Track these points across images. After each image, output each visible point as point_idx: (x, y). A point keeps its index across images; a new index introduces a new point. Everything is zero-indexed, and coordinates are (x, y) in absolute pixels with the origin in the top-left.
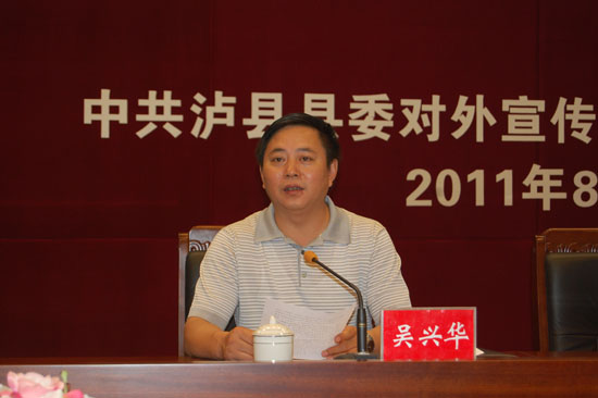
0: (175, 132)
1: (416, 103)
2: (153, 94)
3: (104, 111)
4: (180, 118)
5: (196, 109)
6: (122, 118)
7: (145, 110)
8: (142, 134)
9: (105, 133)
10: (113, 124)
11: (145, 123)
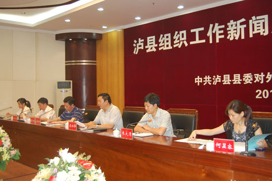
0: (210, 84)
1: (258, 75)
2: (206, 76)
3: (198, 80)
4: (211, 81)
5: (214, 79)
6: (201, 81)
7: (205, 80)
8: (204, 84)
9: (198, 84)
10: (200, 83)
11: (205, 82)
